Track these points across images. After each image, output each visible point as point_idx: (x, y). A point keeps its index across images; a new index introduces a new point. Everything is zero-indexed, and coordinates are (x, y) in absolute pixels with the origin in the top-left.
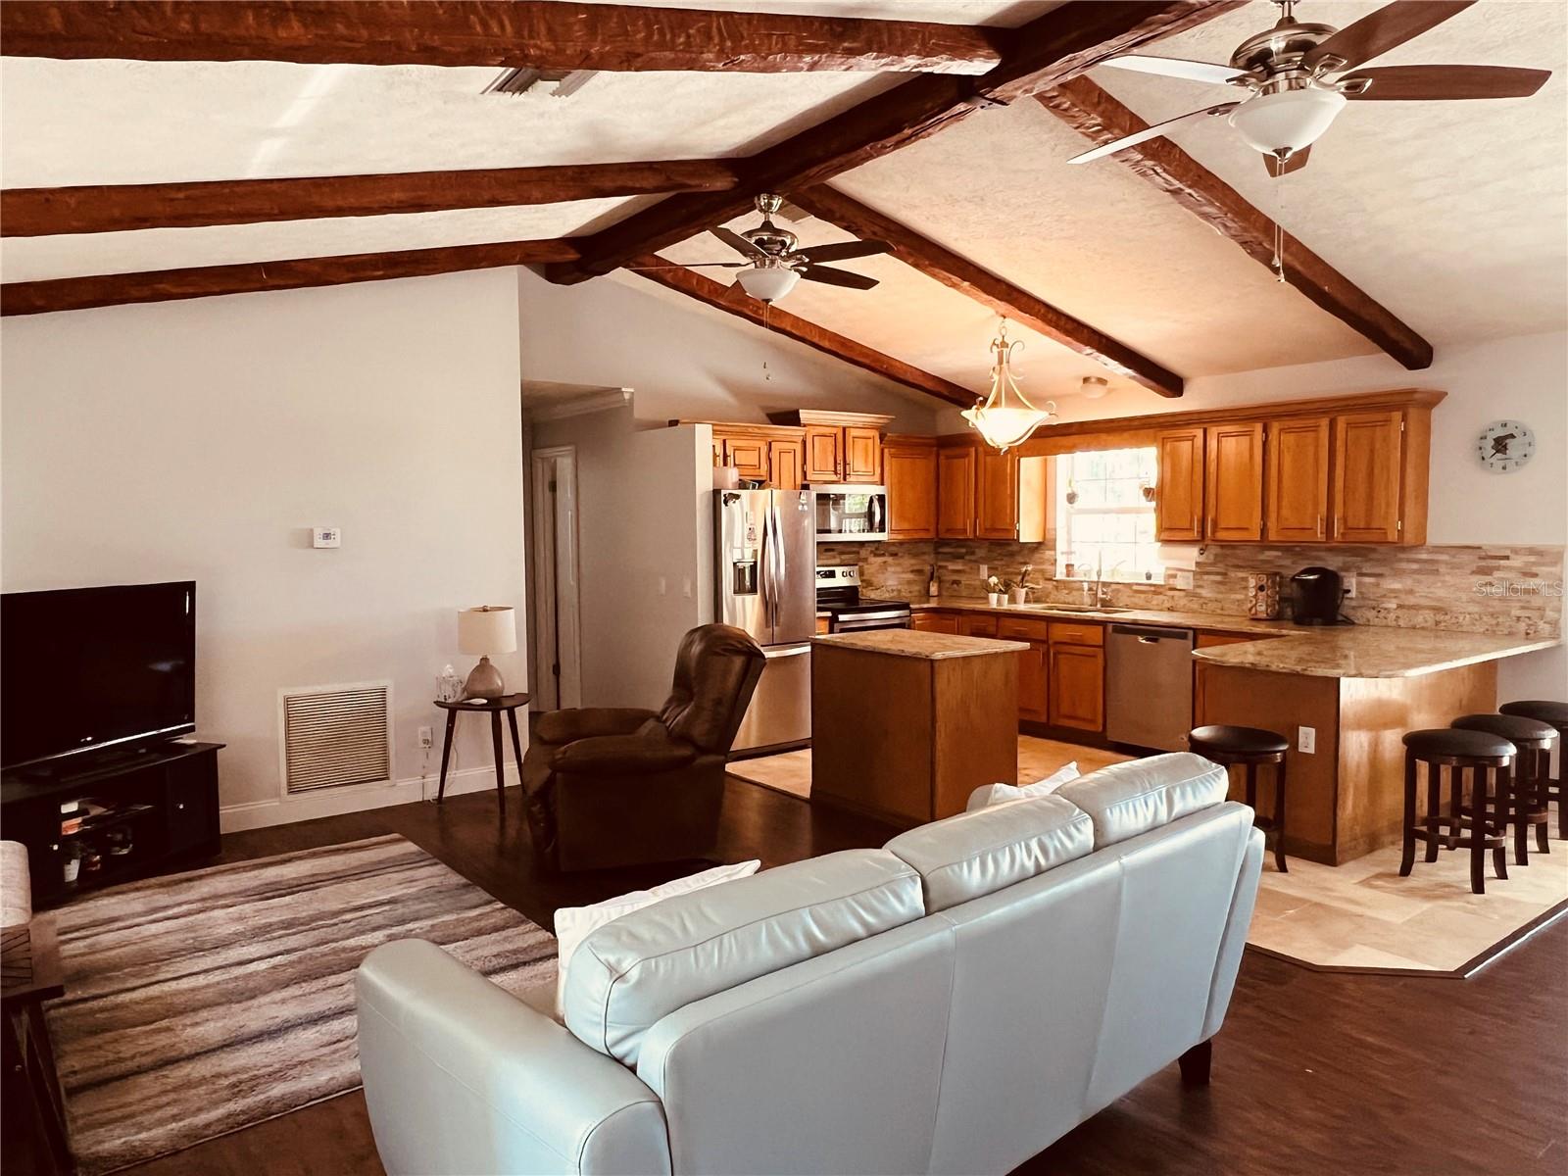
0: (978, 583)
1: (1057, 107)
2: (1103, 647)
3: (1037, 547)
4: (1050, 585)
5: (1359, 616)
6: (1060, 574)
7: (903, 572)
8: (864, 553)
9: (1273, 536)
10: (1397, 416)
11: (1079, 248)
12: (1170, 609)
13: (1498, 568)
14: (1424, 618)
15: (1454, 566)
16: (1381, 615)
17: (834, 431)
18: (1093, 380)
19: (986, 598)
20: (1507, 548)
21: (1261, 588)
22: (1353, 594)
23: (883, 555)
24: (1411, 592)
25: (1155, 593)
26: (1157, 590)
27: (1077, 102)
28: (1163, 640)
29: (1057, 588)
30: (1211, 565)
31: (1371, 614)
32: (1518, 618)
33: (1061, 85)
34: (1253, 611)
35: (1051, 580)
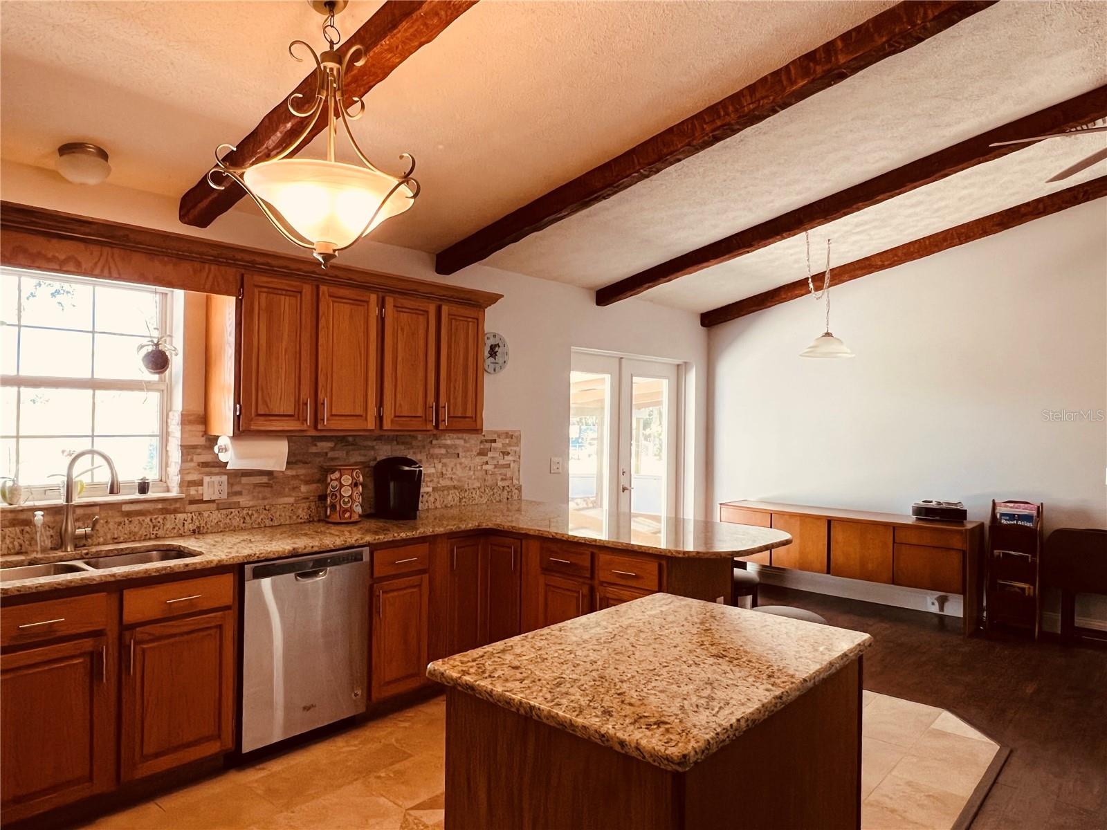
2: (235, 605)
9: (388, 424)
10: (480, 315)
13: (490, 450)
15: (467, 450)
20: (495, 432)
24: (441, 475)
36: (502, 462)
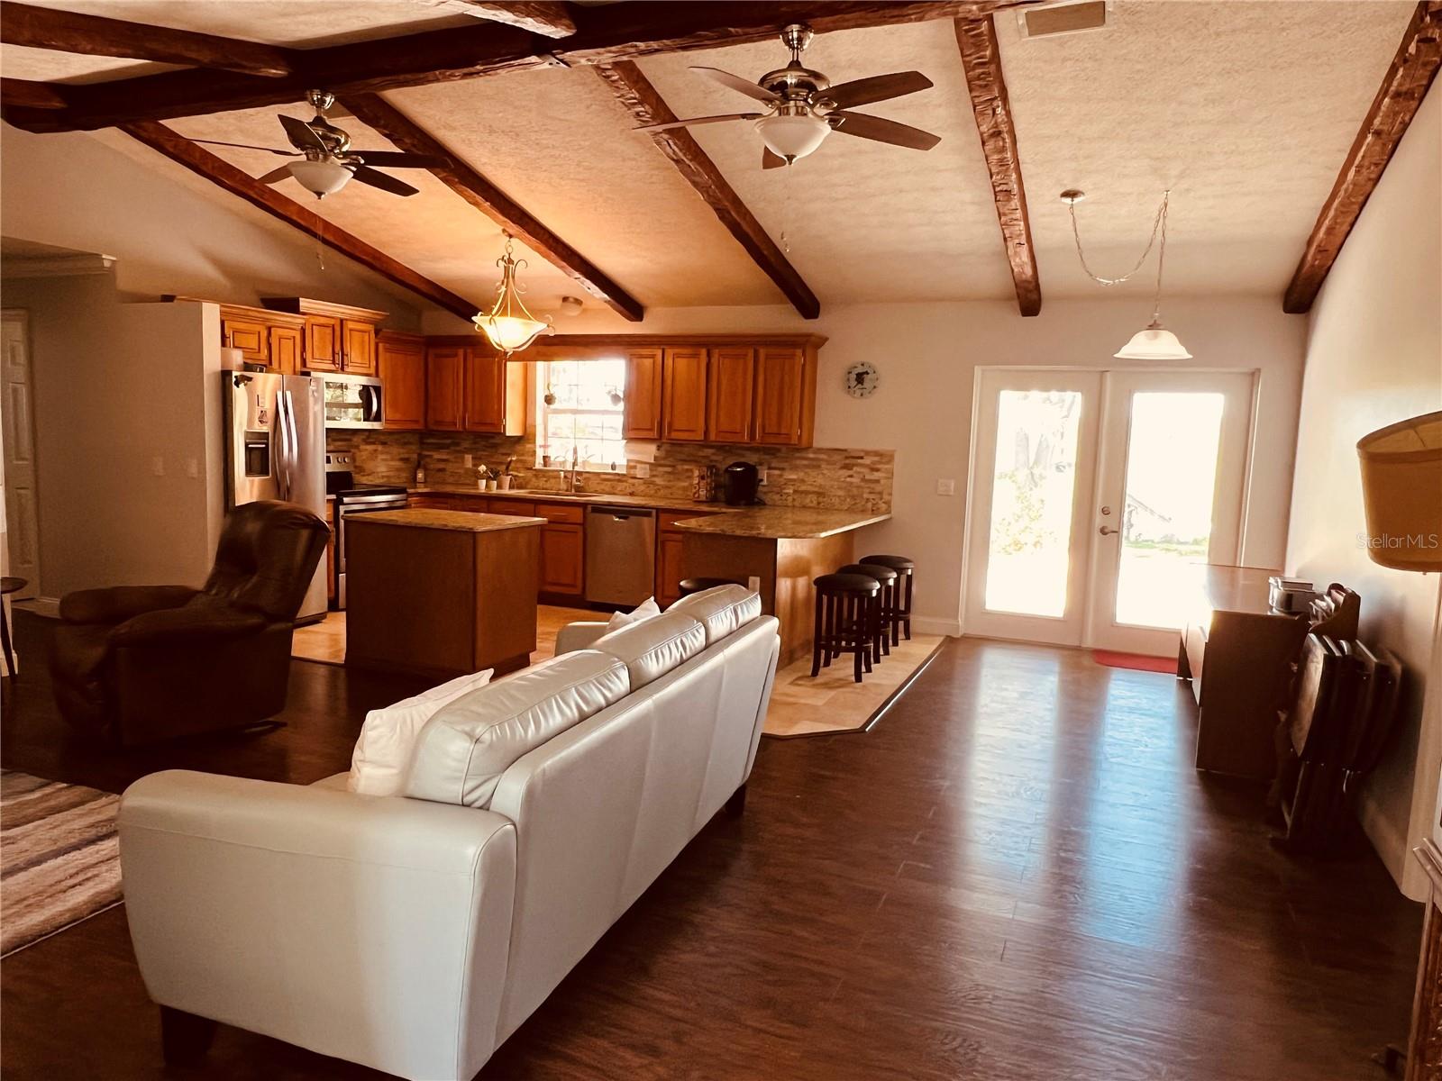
0: (462, 471)
1: (608, 77)
2: (583, 524)
3: (518, 440)
4: (530, 474)
5: (767, 499)
6: (539, 464)
7: (392, 460)
8: (356, 440)
9: (712, 437)
10: (799, 352)
11: (589, 191)
12: (632, 494)
13: (854, 465)
14: (810, 500)
15: (828, 463)
16: (784, 497)
17: (332, 322)
18: (571, 300)
19: (476, 485)
20: (863, 451)
21: (702, 478)
22: (765, 483)
23: (374, 443)
24: (803, 481)
25: (619, 481)
26: (621, 478)
27: (623, 78)
28: (632, 518)
29: (536, 476)
30: (664, 459)
31: (777, 497)
32: (868, 500)
33: (614, 63)
34: (696, 495)
35: (531, 469)
36: (867, 477)
